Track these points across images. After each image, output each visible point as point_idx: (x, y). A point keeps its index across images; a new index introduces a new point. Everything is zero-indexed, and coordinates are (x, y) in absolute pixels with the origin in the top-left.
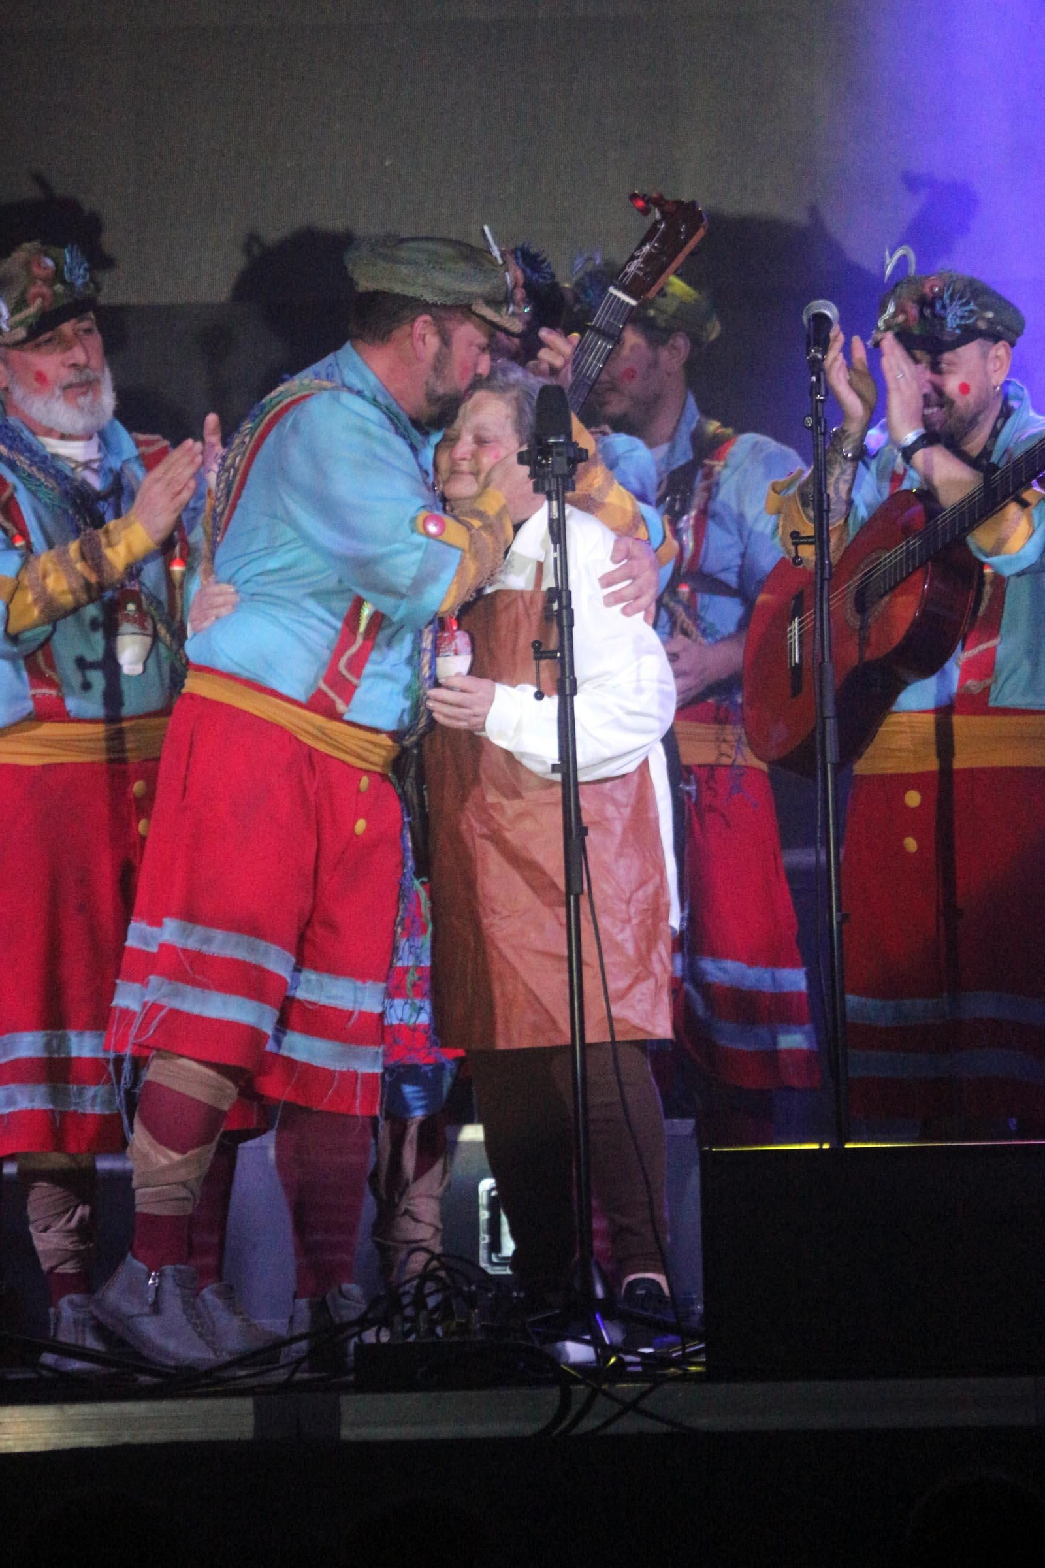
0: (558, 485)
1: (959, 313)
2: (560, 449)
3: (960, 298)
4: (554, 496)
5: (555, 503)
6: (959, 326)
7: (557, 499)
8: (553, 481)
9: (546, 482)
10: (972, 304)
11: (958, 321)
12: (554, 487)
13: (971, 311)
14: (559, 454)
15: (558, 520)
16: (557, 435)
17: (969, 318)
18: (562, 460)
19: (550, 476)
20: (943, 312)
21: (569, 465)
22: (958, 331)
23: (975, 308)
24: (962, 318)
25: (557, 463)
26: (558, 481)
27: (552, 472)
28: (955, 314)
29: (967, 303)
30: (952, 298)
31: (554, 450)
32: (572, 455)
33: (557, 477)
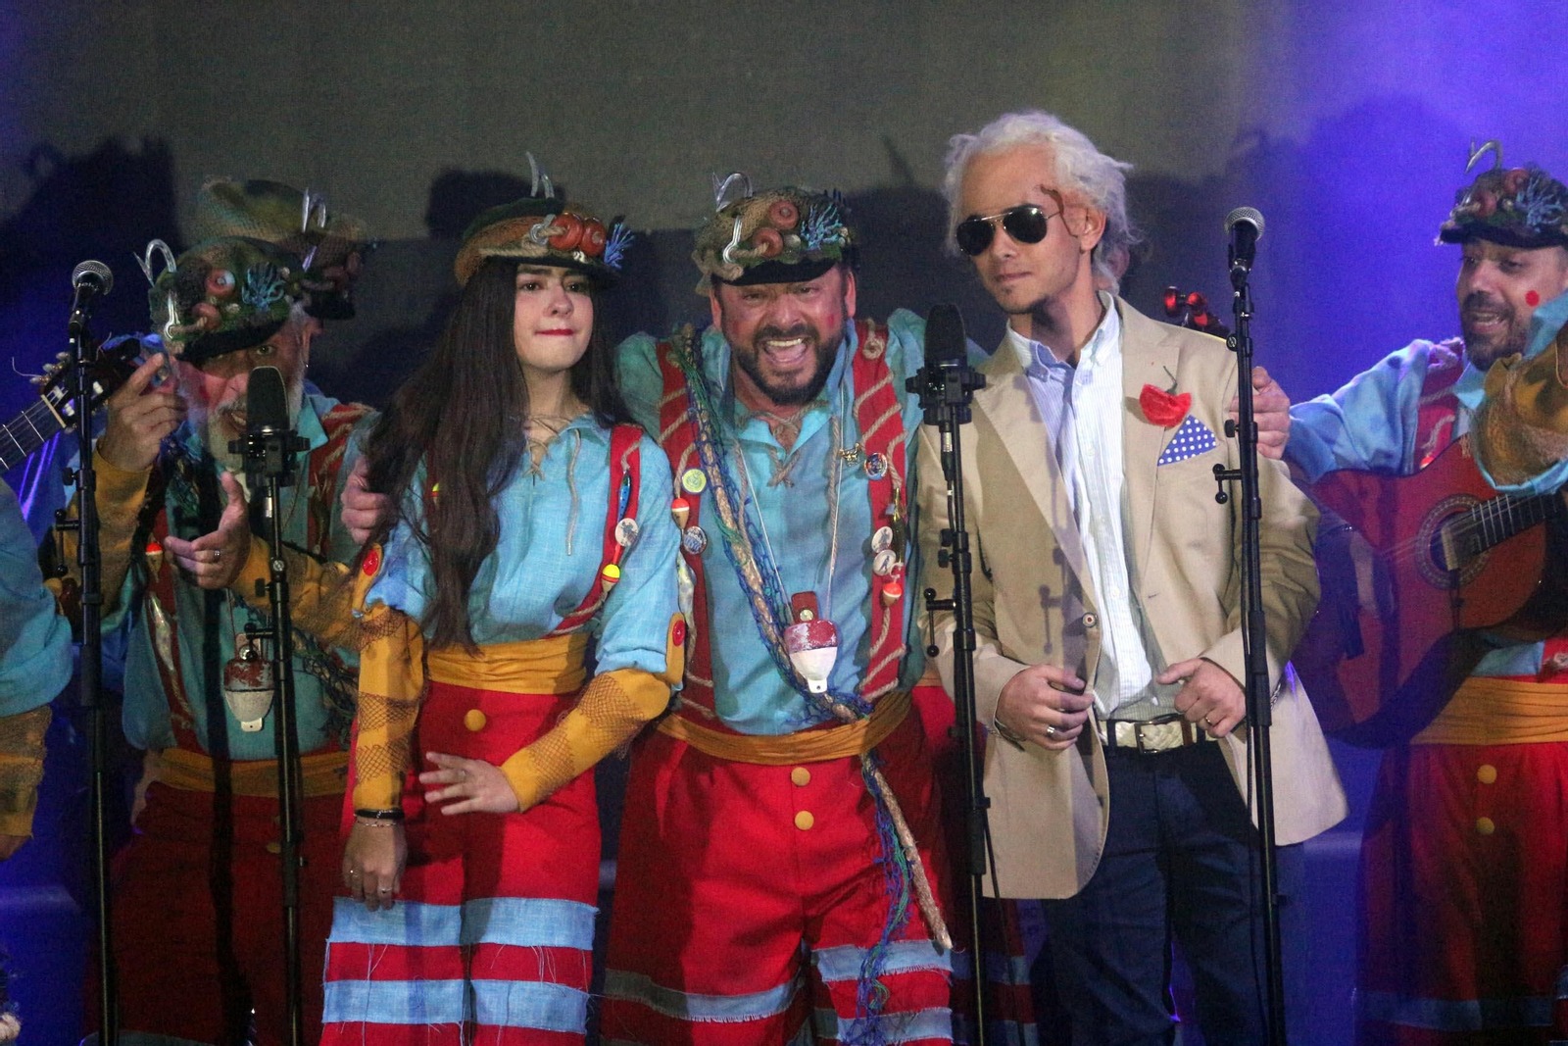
0: (952, 414)
1: (1542, 211)
2: (953, 375)
3: (1545, 194)
4: (947, 427)
5: (948, 436)
6: (1539, 225)
7: (951, 431)
8: (947, 410)
9: (939, 411)
10: (1558, 202)
11: (1539, 219)
12: (947, 417)
13: (1555, 211)
14: (953, 380)
15: (953, 453)
16: (950, 359)
17: (1551, 219)
18: (957, 386)
19: (943, 405)
20: (1524, 206)
21: (963, 392)
22: (1538, 230)
23: (1561, 208)
24: (1545, 216)
25: (950, 390)
26: (951, 409)
27: (945, 400)
28: (1538, 211)
29: (1553, 201)
30: (1536, 192)
31: (947, 375)
32: (967, 382)
33: (950, 405)
